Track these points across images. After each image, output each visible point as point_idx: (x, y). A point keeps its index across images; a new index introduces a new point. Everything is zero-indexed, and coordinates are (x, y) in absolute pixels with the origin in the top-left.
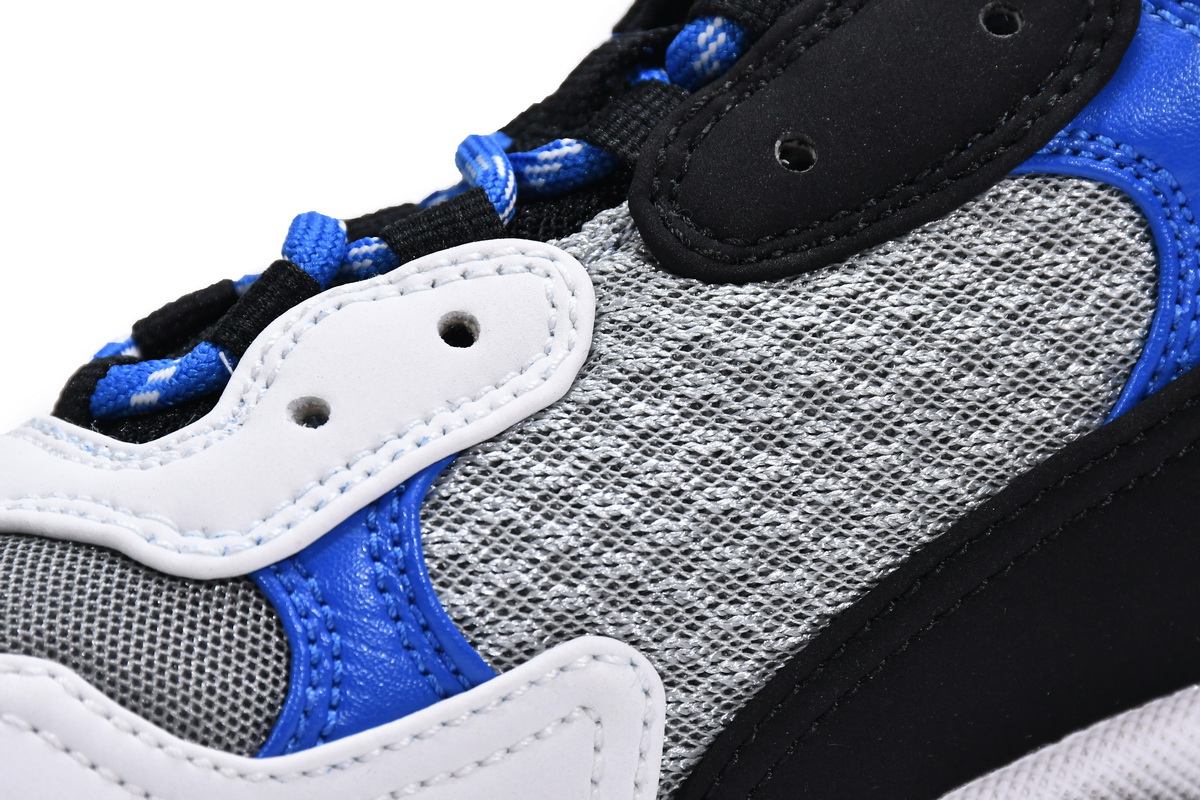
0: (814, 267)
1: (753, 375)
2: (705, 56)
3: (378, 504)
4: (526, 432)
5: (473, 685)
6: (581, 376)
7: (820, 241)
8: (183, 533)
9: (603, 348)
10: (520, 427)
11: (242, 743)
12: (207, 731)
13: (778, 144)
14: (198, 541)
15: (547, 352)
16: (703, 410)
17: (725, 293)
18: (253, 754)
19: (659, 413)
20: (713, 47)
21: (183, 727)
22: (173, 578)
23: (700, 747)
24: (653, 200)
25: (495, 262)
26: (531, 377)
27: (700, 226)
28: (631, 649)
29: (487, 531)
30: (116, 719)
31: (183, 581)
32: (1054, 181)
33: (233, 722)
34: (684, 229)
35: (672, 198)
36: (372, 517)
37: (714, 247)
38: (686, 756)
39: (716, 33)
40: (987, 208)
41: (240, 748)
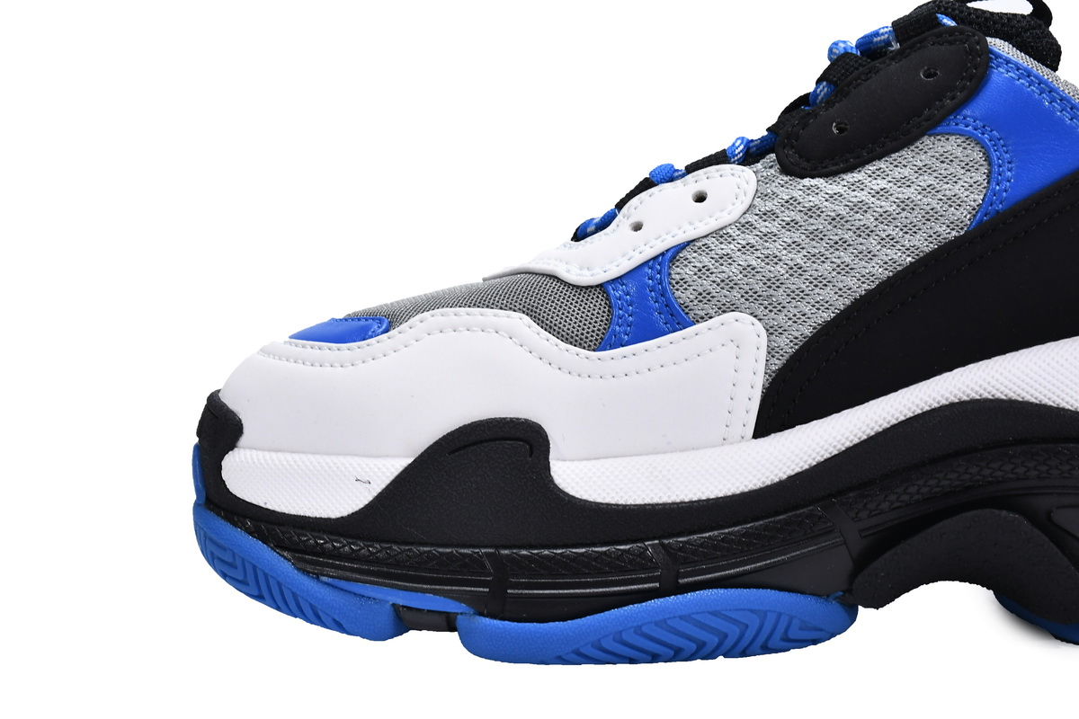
0: (846, 171)
1: (812, 212)
2: (820, 98)
3: (655, 258)
4: (720, 234)
5: (685, 328)
6: (745, 213)
7: (847, 161)
8: (581, 269)
9: (755, 203)
10: (715, 232)
11: (590, 346)
12: (576, 341)
13: (834, 124)
14: (586, 272)
15: (733, 204)
16: (790, 225)
17: (807, 182)
18: (594, 350)
19: (773, 227)
20: (822, 93)
21: (567, 339)
22: (574, 286)
23: (784, 360)
24: (784, 148)
25: (720, 173)
26: (725, 213)
27: (801, 157)
28: (754, 319)
29: (696, 270)
30: (541, 335)
31: (578, 287)
32: (947, 137)
33: (587, 338)
34: (795, 158)
35: (792, 147)
36: (651, 264)
37: (805, 164)
38: (777, 364)
39: (824, 88)
40: (917, 147)
41: (589, 348)
